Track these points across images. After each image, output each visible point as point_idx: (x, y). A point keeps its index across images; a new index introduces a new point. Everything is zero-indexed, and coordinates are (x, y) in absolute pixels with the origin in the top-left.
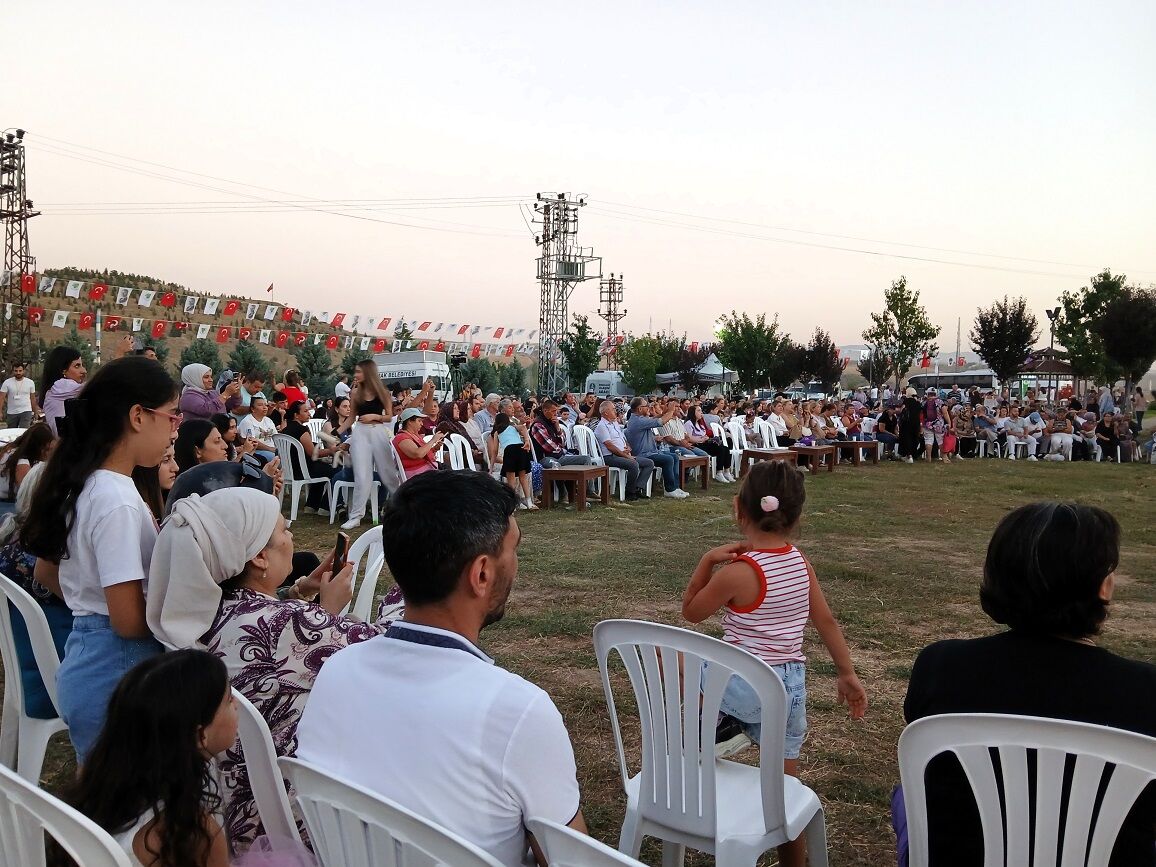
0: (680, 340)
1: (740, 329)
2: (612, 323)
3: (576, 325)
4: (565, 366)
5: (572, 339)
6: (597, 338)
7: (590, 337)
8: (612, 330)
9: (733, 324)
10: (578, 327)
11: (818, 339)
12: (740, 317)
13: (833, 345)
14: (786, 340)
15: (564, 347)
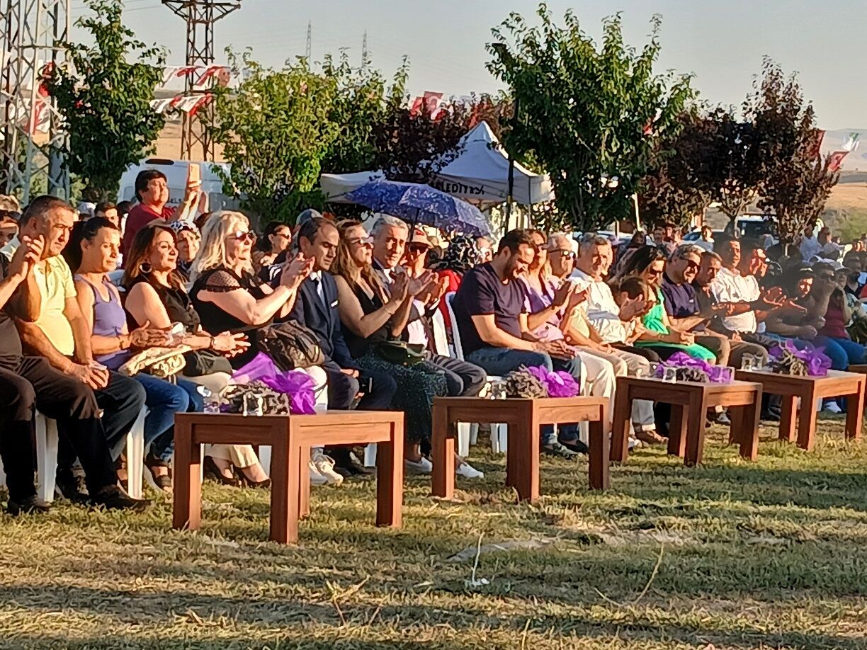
0: (389, 82)
1: (557, 55)
2: (200, 27)
3: (89, 24)
4: (63, 139)
5: (78, 62)
6: (152, 61)
7: (131, 57)
8: (200, 46)
9: (541, 41)
10: (96, 28)
11: (769, 93)
12: (558, 22)
13: (809, 111)
14: (681, 92)
15: (54, 86)
